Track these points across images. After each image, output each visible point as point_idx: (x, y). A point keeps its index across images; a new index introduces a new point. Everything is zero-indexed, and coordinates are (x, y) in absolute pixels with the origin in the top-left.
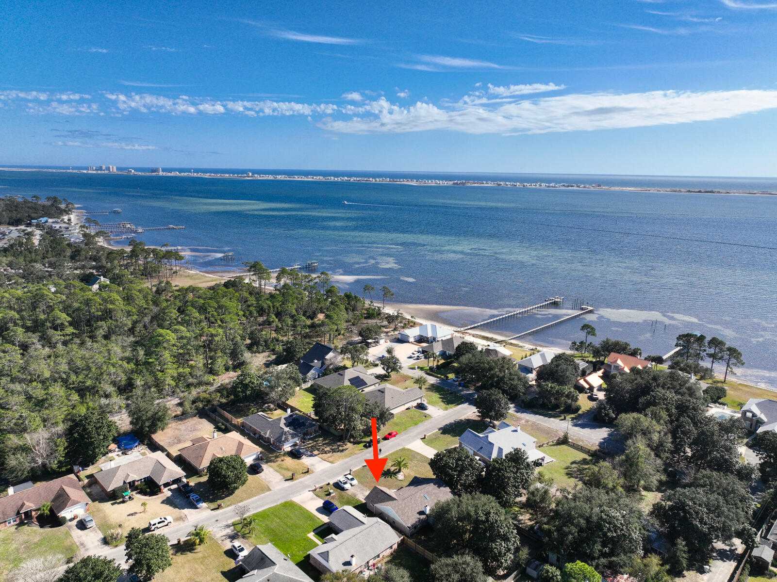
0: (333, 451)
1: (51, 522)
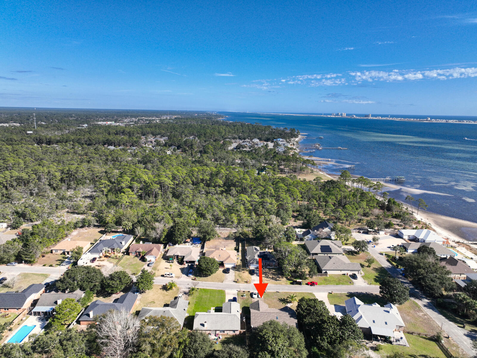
0: (273, 278)
1: (143, 259)
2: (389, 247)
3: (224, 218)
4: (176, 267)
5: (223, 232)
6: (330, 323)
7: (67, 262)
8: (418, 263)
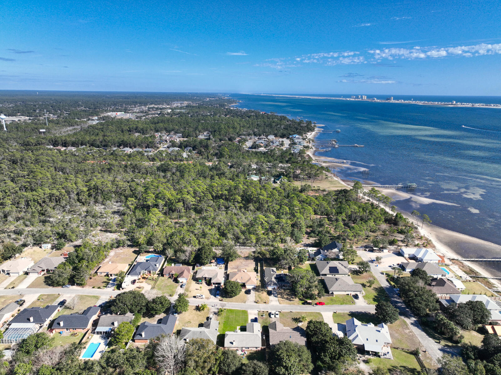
0: (287, 299)
1: (176, 281)
2: (390, 266)
3: (244, 237)
4: (204, 289)
5: (243, 251)
6: (331, 343)
7: (112, 284)
8: (409, 286)
